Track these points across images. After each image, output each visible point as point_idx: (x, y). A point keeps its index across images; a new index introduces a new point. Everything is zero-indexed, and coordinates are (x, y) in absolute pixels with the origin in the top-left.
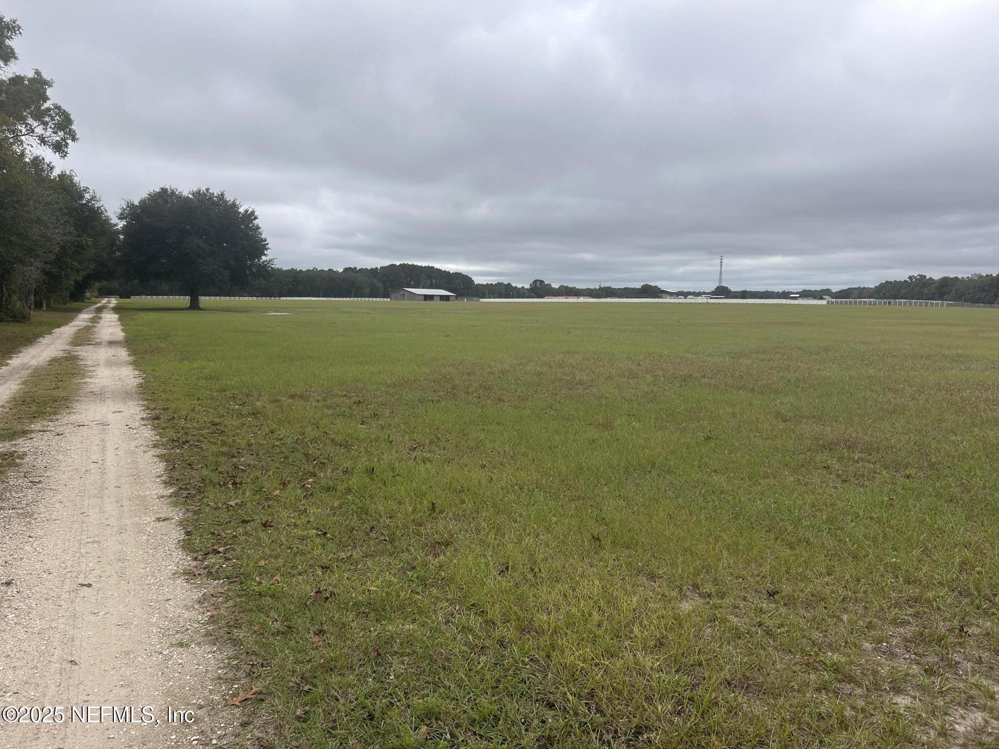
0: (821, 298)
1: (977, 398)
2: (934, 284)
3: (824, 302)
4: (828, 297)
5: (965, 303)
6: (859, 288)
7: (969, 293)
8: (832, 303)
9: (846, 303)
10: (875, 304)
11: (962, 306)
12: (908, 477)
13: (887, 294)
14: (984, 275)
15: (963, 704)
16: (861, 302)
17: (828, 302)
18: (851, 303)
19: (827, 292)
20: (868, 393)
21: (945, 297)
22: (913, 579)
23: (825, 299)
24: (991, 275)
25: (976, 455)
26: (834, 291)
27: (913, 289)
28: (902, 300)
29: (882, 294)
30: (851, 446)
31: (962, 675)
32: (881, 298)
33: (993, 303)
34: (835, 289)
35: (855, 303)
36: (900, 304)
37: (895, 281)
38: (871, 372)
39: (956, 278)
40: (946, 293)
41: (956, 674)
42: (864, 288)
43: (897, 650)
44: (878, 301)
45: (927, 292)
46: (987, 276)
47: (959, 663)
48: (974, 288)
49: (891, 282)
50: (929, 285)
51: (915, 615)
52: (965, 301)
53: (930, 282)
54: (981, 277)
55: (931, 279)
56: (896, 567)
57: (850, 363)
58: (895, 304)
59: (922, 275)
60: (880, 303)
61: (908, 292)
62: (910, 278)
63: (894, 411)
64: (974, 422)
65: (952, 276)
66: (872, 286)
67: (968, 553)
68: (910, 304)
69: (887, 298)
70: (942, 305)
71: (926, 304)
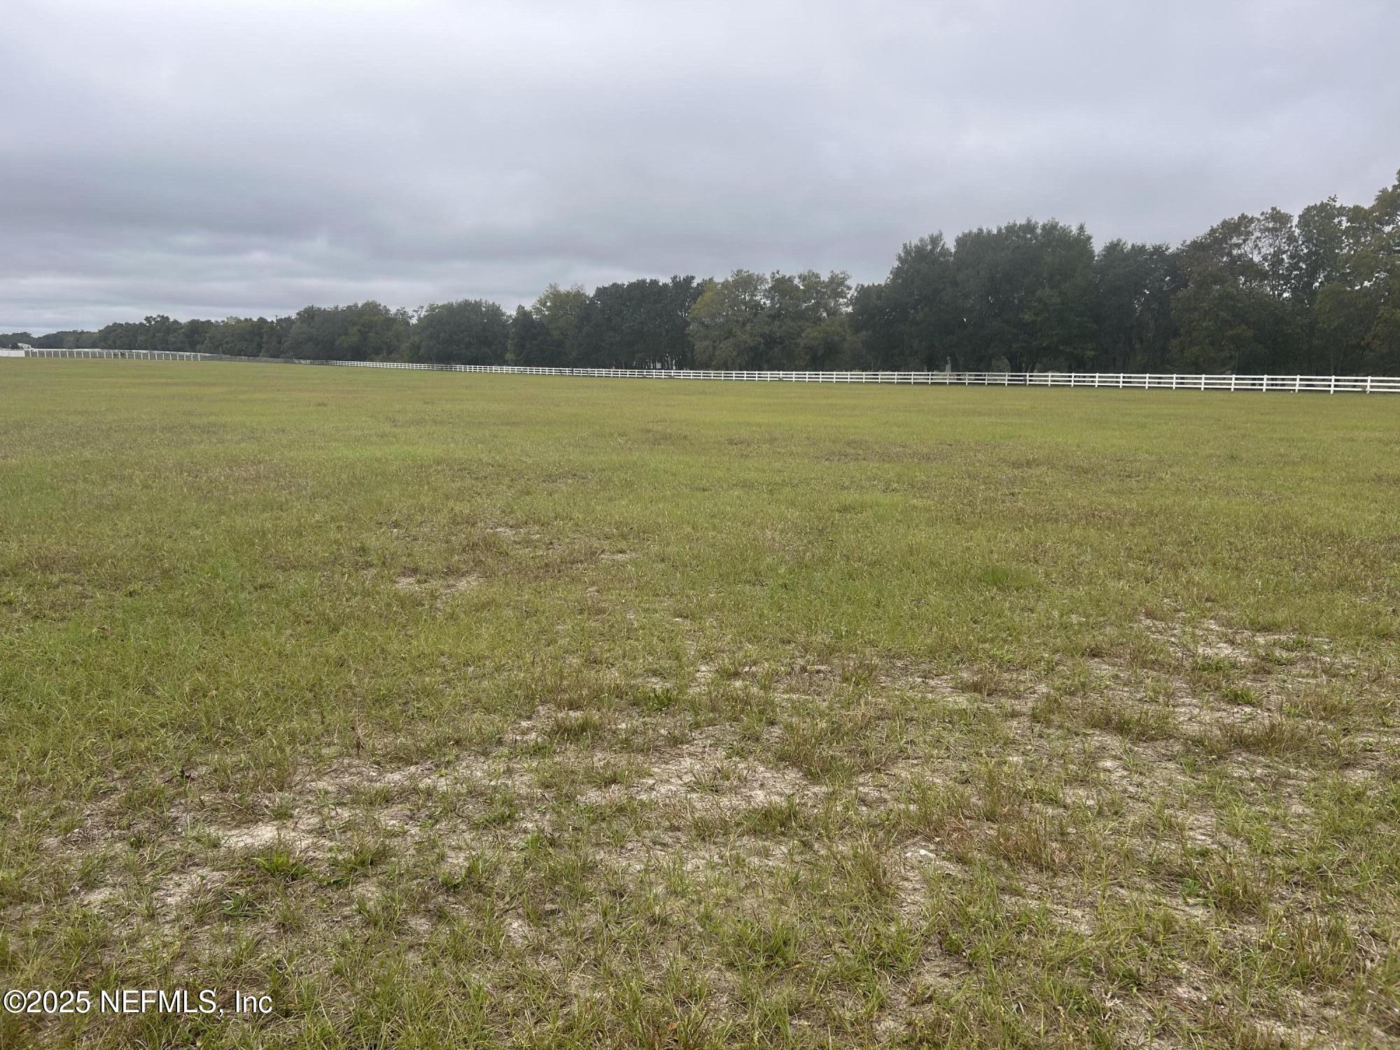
0: (15, 347)
1: (227, 477)
2: (181, 328)
3: (21, 353)
4: (27, 345)
5: (223, 356)
6: (74, 332)
7: (227, 343)
8: (34, 354)
9: (56, 354)
10: (101, 356)
11: (221, 359)
12: (131, 594)
13: (118, 342)
14: (243, 319)
15: (179, 868)
16: (80, 353)
17: (27, 353)
18: (64, 354)
19: (25, 338)
20: (81, 485)
21: (198, 347)
22: (126, 730)
23: (22, 348)
24: (250, 319)
25: (221, 550)
26: (35, 336)
27: (154, 336)
28: (140, 351)
29: (110, 342)
30: (47, 566)
31: (181, 832)
32: (110, 347)
33: (258, 356)
34: (37, 333)
35: (71, 354)
36: (138, 356)
37: (127, 324)
38: (88, 454)
39: (209, 322)
40: (198, 343)
41: (173, 833)
42: (82, 332)
43: (95, 832)
44: (105, 351)
45: (173, 340)
46: (246, 320)
47: (177, 818)
48: (233, 336)
49: (121, 325)
50: (175, 331)
51: (125, 777)
52: (224, 353)
53: (175, 326)
54: (239, 321)
55: (176, 322)
56: (102, 721)
57: (57, 443)
58: (131, 356)
59: (163, 317)
60: (109, 355)
61: (147, 340)
62: (147, 319)
63: (117, 507)
64: (221, 509)
65: (203, 319)
66: (95, 330)
67: (201, 677)
68: (153, 357)
69: (119, 348)
70: (195, 357)
71: (174, 357)
